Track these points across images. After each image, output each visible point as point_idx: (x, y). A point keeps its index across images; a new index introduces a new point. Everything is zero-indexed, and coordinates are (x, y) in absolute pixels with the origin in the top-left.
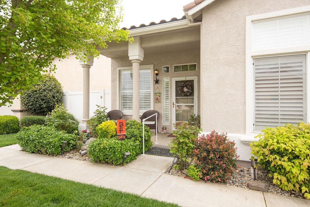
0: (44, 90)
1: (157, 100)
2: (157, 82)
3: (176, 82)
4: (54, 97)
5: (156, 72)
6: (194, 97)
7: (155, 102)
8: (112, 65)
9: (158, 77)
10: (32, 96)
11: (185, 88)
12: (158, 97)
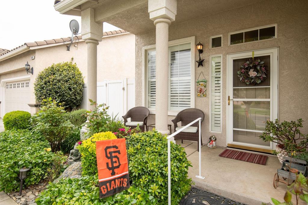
0: (59, 81)
1: (201, 92)
2: (200, 63)
3: (234, 61)
4: (70, 89)
5: (199, 47)
6: (271, 87)
7: (197, 96)
8: (136, 43)
9: (203, 56)
10: (44, 88)
11: (252, 70)
12: (203, 88)
